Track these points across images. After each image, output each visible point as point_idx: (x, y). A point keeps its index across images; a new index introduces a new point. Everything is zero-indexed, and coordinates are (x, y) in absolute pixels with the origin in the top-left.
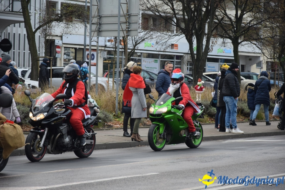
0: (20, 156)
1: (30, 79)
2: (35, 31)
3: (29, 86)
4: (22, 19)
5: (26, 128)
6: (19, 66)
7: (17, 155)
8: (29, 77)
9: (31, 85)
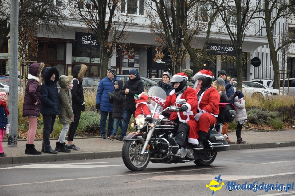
0: (250, 149)
1: (273, 88)
2: (277, 50)
3: (271, 93)
4: (267, 42)
5: (260, 127)
6: (266, 78)
7: (249, 149)
8: (272, 87)
9: (273, 93)
